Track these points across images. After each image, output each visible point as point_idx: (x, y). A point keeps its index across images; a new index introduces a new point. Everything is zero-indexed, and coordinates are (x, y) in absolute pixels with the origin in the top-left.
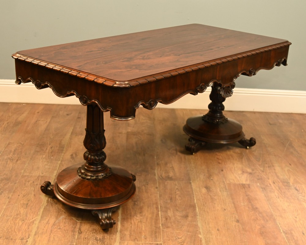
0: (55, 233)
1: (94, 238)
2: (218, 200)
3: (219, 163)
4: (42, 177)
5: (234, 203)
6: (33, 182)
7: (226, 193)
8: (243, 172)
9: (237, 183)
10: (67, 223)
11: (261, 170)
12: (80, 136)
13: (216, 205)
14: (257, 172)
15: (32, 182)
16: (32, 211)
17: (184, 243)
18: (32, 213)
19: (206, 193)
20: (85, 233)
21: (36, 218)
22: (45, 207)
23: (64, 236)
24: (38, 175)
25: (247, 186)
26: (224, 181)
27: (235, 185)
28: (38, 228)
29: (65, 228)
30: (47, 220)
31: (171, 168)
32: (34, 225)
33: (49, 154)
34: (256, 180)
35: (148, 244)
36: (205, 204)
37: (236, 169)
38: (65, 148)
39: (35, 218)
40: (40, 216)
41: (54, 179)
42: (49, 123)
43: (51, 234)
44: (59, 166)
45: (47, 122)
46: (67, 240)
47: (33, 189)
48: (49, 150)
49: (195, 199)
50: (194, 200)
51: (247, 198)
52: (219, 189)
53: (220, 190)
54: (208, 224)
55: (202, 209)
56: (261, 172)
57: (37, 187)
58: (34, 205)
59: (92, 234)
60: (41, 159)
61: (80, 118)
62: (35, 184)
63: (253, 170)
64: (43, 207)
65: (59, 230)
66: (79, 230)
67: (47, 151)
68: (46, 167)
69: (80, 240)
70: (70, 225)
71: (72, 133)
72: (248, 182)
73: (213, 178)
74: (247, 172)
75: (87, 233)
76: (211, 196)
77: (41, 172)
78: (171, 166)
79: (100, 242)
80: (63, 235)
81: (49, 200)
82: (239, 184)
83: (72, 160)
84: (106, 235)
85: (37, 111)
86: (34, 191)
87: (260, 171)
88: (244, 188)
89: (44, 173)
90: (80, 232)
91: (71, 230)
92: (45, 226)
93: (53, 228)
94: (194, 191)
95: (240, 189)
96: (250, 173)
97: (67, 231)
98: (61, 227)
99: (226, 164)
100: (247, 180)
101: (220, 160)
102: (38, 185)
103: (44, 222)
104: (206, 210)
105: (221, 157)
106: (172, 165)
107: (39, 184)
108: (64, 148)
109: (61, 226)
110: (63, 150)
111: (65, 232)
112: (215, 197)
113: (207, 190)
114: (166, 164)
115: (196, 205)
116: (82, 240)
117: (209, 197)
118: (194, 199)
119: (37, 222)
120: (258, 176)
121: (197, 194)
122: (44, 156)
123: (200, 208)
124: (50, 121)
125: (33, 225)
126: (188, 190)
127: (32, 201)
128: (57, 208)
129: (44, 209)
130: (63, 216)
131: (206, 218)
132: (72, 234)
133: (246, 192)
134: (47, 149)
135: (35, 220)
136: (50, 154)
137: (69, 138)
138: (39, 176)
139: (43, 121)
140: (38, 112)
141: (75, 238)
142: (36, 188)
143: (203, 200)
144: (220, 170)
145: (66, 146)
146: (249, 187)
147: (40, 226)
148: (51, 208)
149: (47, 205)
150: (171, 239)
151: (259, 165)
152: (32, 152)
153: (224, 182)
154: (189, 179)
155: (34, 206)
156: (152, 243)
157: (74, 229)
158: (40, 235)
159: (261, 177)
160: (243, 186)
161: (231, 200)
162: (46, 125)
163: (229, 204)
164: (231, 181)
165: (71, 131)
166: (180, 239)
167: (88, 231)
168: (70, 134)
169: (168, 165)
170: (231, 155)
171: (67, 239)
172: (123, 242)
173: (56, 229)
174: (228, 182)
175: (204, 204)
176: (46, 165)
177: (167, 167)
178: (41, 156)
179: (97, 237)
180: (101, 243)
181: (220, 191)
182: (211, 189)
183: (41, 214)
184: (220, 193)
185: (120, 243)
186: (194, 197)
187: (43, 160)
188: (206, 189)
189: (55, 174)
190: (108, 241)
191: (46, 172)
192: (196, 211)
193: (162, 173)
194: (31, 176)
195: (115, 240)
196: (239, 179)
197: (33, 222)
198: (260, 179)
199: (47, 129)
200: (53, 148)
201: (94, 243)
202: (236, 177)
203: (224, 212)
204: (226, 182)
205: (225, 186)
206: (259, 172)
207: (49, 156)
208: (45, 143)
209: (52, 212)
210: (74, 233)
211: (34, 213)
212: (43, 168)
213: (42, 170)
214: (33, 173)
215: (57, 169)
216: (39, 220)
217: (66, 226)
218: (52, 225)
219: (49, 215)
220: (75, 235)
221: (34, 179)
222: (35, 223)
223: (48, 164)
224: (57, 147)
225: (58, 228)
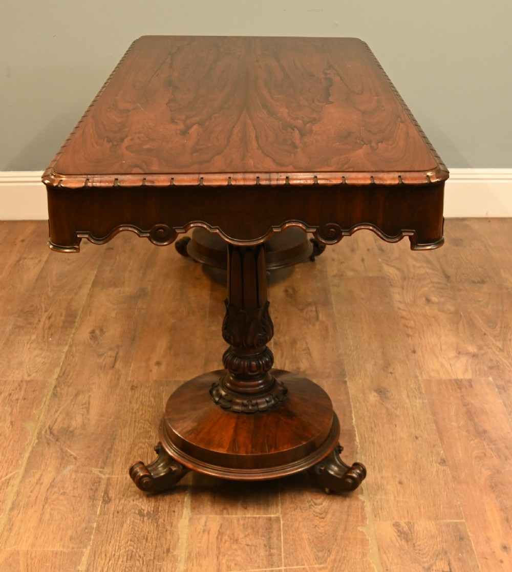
0: (55, 503)
1: (137, 512)
2: (402, 418)
3: (408, 335)
4: (28, 382)
5: (436, 423)
6: (10, 395)
7: (421, 401)
8: (459, 353)
9: (444, 377)
10: (80, 481)
11: (498, 347)
12: (111, 289)
13: (398, 429)
14: (490, 351)
15: (7, 394)
16: (6, 459)
17: (326, 515)
18: (6, 462)
19: (377, 403)
20: (117, 501)
21: (14, 473)
22: (33, 448)
23: (74, 509)
24: (20, 379)
25: (466, 384)
26: (418, 374)
27: (440, 382)
28: (18, 493)
30: (37, 476)
31: (305, 352)
32: (9, 488)
33: (44, 331)
34: (486, 368)
35: (250, 520)
36: (375, 426)
37: (444, 347)
38: (78, 317)
39: (12, 474)
40: (23, 468)
41: (53, 387)
42: (46, 262)
43: (46, 506)
44: (66, 357)
45: (40, 261)
46: (79, 518)
47: (10, 410)
48: (45, 322)
49: (354, 417)
50: (352, 419)
51: (464, 409)
52: (405, 392)
53: (408, 394)
54: (380, 471)
55: (369, 438)
56: (497, 353)
57: (18, 404)
58: (11, 444)
59: (132, 502)
60: (28, 343)
61: (112, 249)
62: (14, 398)
63: (480, 348)
64: (30, 449)
65: (62, 497)
66: (104, 496)
67: (41, 324)
68: (38, 360)
69: (106, 517)
70: (86, 485)
71: (94, 284)
72: (468, 376)
73: (394, 369)
74: (467, 353)
75: (123, 501)
76: (387, 409)
77: (27, 372)
78: (304, 347)
79: (148, 519)
80: (72, 508)
81: (43, 433)
82: (450, 381)
83: (92, 342)
84: (161, 504)
85: (21, 238)
86: (11, 414)
87: (495, 350)
88: (460, 388)
89: (34, 375)
90: (107, 499)
91: (88, 496)
93: (49, 491)
94: (351, 401)
95: (451, 391)
96: (474, 356)
97: (79, 499)
98: (67, 491)
99: (422, 337)
100: (466, 371)
101: (411, 328)
102: (19, 401)
103: (30, 482)
104: (376, 441)
105: (412, 322)
106: (307, 343)
107: (21, 397)
108: (76, 317)
109: (67, 489)
110: (74, 322)
111: (76, 500)
112: (395, 411)
113: (381, 397)
114: (294, 342)
115: (356, 429)
116: (111, 516)
117: (384, 411)
118: (351, 416)
119: (16, 482)
120: (491, 360)
121: (358, 405)
122: (34, 337)
123: (364, 436)
124: (48, 258)
125: (7, 489)
126: (339, 398)
127: (7, 435)
128: (58, 449)
129: (32, 451)
130: (72, 466)
131: (375, 457)
132: (91, 503)
133: (463, 396)
134: (39, 321)
135: (12, 477)
136: (46, 332)
137: (88, 294)
138: (22, 381)
139: (32, 258)
140: (23, 241)
141: (97, 512)
143: (370, 418)
144: (410, 351)
145: (80, 312)
146: (471, 386)
147: (22, 491)
148: (47, 449)
149: (38, 444)
150: (300, 507)
151: (495, 337)
152: (9, 328)
153: (416, 377)
154: (343, 375)
155: (10, 447)
156: (259, 518)
157: (95, 492)
158: (22, 509)
159: (497, 362)
160: (457, 384)
161: (431, 417)
162: (38, 269)
163: (425, 424)
164: (432, 374)
165: (93, 278)
166: (318, 507)
167: (124, 496)
168: (90, 286)
169: (298, 345)
170: (434, 317)
171: (79, 515)
172: (198, 516)
173: (56, 495)
174: (425, 377)
175: (372, 428)
176: (37, 356)
177: (295, 350)
178: (28, 337)
179: (143, 508)
180: (150, 520)
181: (408, 396)
182: (389, 395)
183: (25, 464)
184: (407, 401)
185: (191, 519)
186: (351, 411)
187: (32, 345)
188: (378, 394)
189: (56, 376)
190: (166, 515)
191: (37, 372)
192: (356, 443)
193: (285, 363)
194: (6, 382)
195: (180, 513)
196: (449, 368)
197: (7, 482)
198: (495, 367)
199: (40, 277)
200: (53, 319)
201: (136, 521)
202: (442, 365)
203: (414, 443)
204: (422, 377)
205: (419, 388)
206: (494, 352)
207: (44, 337)
208: (37, 307)
209: (49, 459)
210: (93, 502)
211: (10, 462)
212: (32, 364)
213: (28, 367)
214: (10, 376)
215: (60, 364)
216: (20, 477)
217: (77, 487)
218: (48, 486)
219: (42, 466)
220: (95, 506)
221: (12, 388)
222: (12, 484)
223: (41, 354)
224: (61, 315)
225: (60, 493)
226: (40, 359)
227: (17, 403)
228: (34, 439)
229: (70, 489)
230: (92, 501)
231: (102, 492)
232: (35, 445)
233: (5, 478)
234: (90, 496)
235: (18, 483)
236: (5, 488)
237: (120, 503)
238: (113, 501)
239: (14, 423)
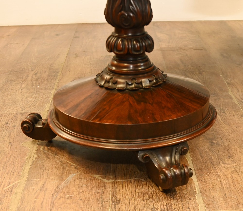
0: (62, 206)
4: (23, 114)
10: (84, 186)
16: (7, 171)
18: (8, 174)
20: (127, 202)
21: (16, 182)
24: (15, 112)
28: (22, 200)
29: (82, 195)
30: (41, 184)
32: (13, 195)
33: (32, 82)
39: (14, 183)
40: (25, 178)
47: (8, 134)
48: (32, 77)
57: (15, 130)
59: (142, 202)
61: (78, 37)
62: (11, 125)
64: (31, 162)
65: (68, 201)
66: (112, 198)
67: (29, 78)
68: (30, 99)
70: (92, 189)
75: (133, 202)
77: (21, 107)
81: (41, 149)
85: (7, 34)
89: (27, 109)
90: (116, 200)
91: (95, 198)
92: (38, 195)
93: (55, 197)
97: (87, 202)
98: (73, 196)
108: (58, 73)
109: (73, 193)
110: (57, 76)
111: (83, 202)
119: (19, 190)
122: (24, 86)
125: (10, 196)
127: (7, 153)
130: (74, 174)
132: (100, 205)
134: (28, 76)
135: (15, 186)
136: (34, 82)
138: (17, 114)
140: (9, 35)
142: (12, 132)
147: (26, 197)
148: (47, 162)
173: (62, 199)
178: (19, 86)
183: (26, 174)
187: (23, 91)
189: (47, 109)
191: (29, 107)
197: (11, 191)
200: (39, 75)
207: (33, 85)
209: (50, 170)
210: (102, 203)
211: (12, 174)
212: (24, 102)
213: (21, 104)
214: (6, 110)
215: (50, 101)
216: (23, 186)
217: (83, 192)
218: (53, 192)
219: (44, 176)
220: (105, 208)
221: (8, 119)
222: (15, 192)
223: (32, 96)
224: (45, 72)
225: (66, 197)
226: (32, 99)
227: (15, 128)
228: (33, 154)
229: (75, 193)
230: (100, 203)
231: (109, 194)
232: (34, 159)
233: (8, 187)
234: (98, 199)
235: (21, 191)
236: (9, 195)
237: (131, 204)
238: (123, 202)
239: (12, 144)
